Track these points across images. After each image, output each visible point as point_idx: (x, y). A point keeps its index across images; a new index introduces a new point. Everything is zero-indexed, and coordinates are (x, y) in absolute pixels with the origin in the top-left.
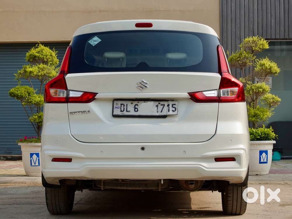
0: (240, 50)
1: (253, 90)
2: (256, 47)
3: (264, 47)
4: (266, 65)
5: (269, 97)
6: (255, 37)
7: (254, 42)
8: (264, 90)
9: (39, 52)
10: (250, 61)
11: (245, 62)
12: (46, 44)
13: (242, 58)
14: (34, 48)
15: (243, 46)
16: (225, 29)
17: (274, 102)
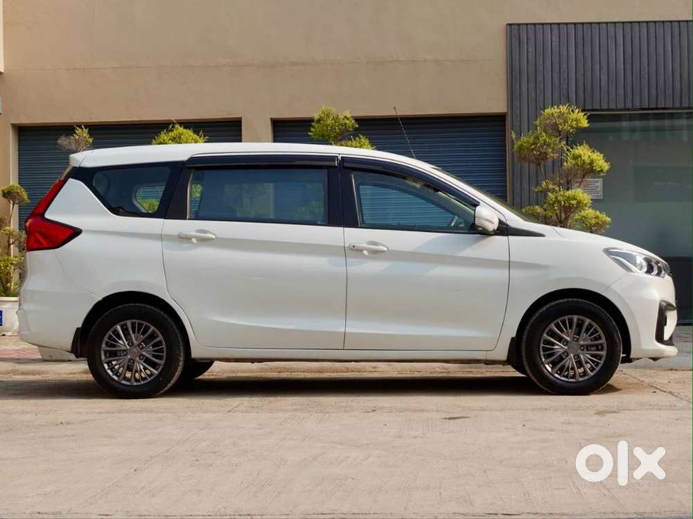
0: (537, 129)
1: (559, 202)
2: (564, 125)
3: (580, 125)
4: (583, 158)
5: (589, 216)
6: (563, 106)
7: (561, 115)
8: (579, 202)
9: (174, 138)
10: (553, 149)
11: (545, 153)
12: (187, 124)
13: (539, 145)
14: (165, 131)
15: (540, 124)
16: (517, 94)
17: (597, 223)
